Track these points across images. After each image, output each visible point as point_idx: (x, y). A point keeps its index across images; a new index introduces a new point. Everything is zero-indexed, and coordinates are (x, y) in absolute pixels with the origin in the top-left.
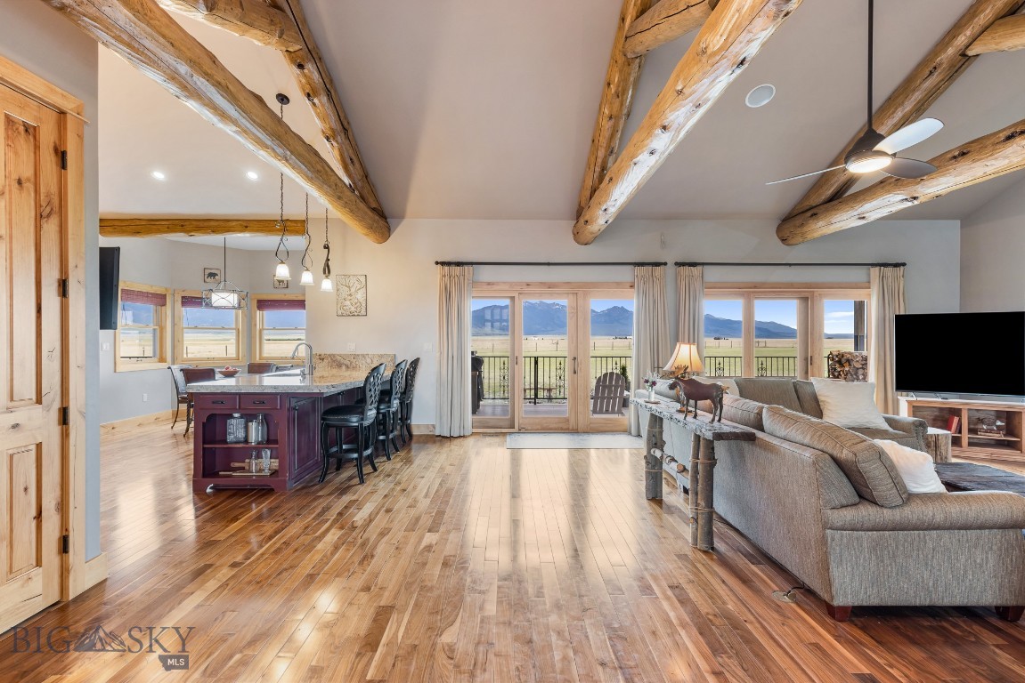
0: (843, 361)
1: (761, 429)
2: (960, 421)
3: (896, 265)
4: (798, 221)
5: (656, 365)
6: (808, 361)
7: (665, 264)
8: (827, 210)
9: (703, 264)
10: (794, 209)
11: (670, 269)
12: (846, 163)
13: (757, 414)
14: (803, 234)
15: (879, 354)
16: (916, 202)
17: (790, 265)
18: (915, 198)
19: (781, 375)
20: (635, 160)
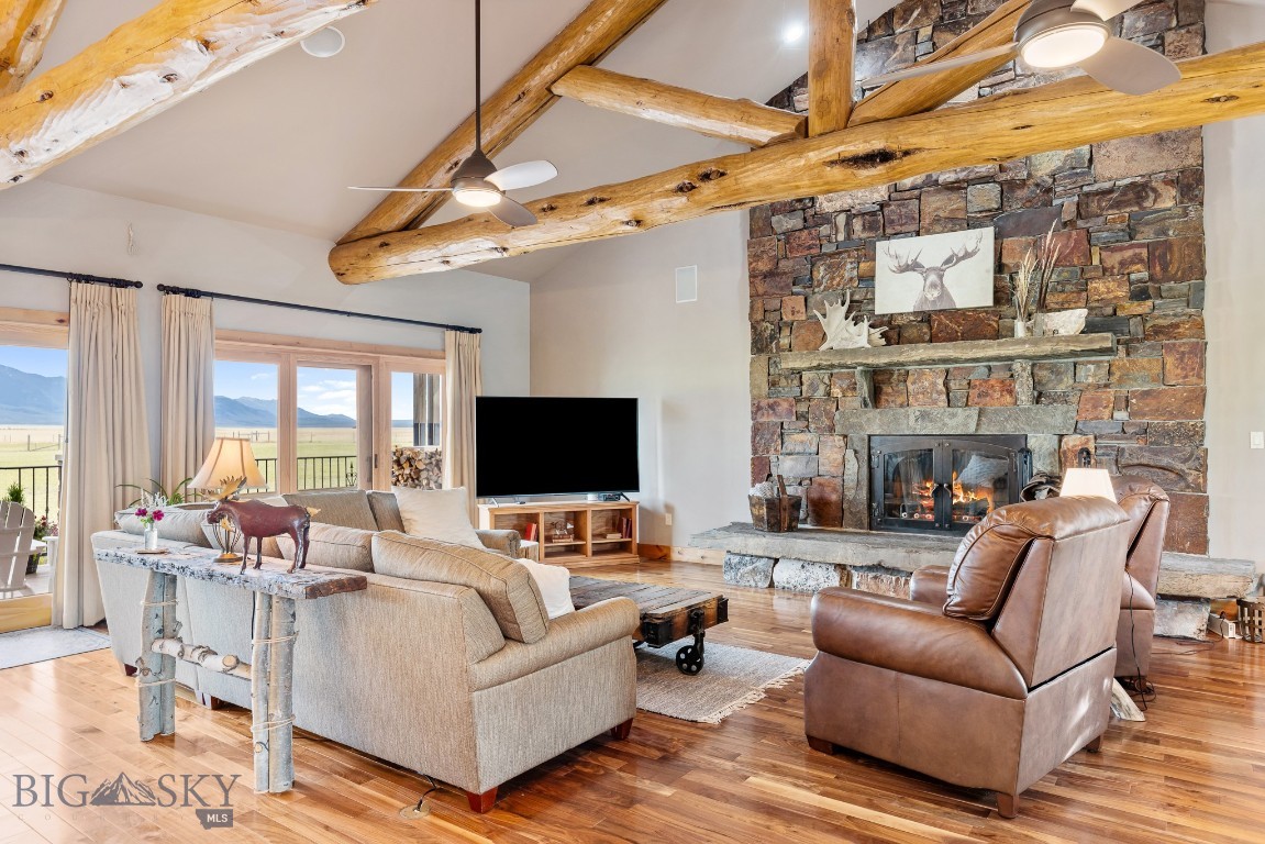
0: (403, 460)
1: (372, 570)
2: (538, 527)
3: (473, 331)
4: (362, 249)
5: (119, 482)
6: (372, 462)
7: (138, 285)
8: (402, 242)
9: (212, 295)
10: (355, 229)
11: (147, 298)
12: (453, 187)
13: (363, 547)
14: (368, 269)
15: (455, 447)
16: (505, 255)
17: (349, 314)
18: (505, 249)
19: (335, 485)
20: (125, 79)
